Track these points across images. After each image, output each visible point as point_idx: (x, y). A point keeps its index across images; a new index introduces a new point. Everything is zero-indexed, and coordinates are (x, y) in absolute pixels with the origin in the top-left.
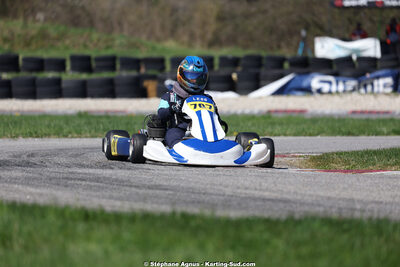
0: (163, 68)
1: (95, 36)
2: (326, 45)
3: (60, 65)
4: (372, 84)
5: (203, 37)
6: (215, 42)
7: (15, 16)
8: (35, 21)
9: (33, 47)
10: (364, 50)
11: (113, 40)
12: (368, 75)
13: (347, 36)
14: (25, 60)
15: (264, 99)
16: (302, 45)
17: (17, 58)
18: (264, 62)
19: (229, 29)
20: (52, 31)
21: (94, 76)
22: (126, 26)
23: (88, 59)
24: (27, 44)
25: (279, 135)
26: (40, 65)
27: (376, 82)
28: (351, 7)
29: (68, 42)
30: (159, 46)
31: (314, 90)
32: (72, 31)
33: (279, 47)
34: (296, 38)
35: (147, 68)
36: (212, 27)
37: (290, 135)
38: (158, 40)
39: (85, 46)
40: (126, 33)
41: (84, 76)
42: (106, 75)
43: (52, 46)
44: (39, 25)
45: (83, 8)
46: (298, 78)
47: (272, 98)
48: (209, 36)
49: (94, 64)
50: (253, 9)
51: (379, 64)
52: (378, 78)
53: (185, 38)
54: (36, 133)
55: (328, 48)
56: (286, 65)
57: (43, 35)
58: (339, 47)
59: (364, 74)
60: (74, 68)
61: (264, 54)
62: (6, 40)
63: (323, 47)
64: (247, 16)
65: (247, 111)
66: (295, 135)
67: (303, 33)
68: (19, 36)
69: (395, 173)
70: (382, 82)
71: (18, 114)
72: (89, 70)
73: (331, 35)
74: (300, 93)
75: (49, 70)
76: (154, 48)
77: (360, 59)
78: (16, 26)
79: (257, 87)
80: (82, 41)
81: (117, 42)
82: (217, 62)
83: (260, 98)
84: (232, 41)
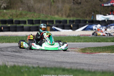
0: (53, 23)
1: (36, 14)
2: (99, 17)
3: (25, 22)
4: (110, 28)
5: (65, 15)
6: (69, 16)
7: (14, 9)
8: (19, 10)
9: (18, 17)
10: (109, 18)
11: (40, 15)
12: (109, 25)
13: (105, 14)
14: (15, 21)
15: (79, 32)
16: (92, 17)
17: (13, 20)
18: (81, 21)
19: (73, 12)
20: (24, 13)
21: (34, 25)
22: (44, 12)
23: (32, 21)
24: (17, 17)
25: (79, 42)
26: (19, 22)
27: (111, 27)
28: (106, 6)
29: (28, 16)
30: (53, 17)
31: (94, 29)
32: (29, 13)
33: (86, 17)
34: (91, 15)
35: (49, 23)
36: (68, 12)
37: (82, 42)
38: (53, 15)
39: (33, 17)
40: (44, 13)
41: (31, 25)
42: (37, 25)
43: (24, 17)
44: (20, 11)
45: (32, 7)
46: (89, 26)
47: (82, 31)
48: (67, 14)
49: (34, 22)
50: (79, 7)
51: (113, 22)
52: (111, 26)
53: (60, 15)
54: (9, 41)
55: (100, 17)
56: (87, 22)
57: (21, 14)
58: (103, 17)
59: (108, 25)
60: (28, 23)
61: (82, 19)
62: (11, 15)
63: (98, 17)
64: (78, 9)
65: (74, 35)
66: (83, 42)
67: (93, 13)
68: (15, 14)
69: (102, 54)
70: (112, 27)
71: (9, 36)
72: (33, 24)
73: (101, 14)
74: (90, 30)
75: (22, 24)
76: (52, 18)
77: (108, 20)
78: (14, 11)
79: (78, 28)
80: (32, 16)
81: (42, 16)
82: (68, 21)
83: (79, 31)
84: (73, 16)
